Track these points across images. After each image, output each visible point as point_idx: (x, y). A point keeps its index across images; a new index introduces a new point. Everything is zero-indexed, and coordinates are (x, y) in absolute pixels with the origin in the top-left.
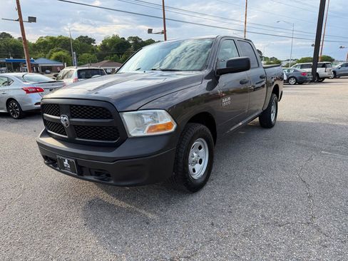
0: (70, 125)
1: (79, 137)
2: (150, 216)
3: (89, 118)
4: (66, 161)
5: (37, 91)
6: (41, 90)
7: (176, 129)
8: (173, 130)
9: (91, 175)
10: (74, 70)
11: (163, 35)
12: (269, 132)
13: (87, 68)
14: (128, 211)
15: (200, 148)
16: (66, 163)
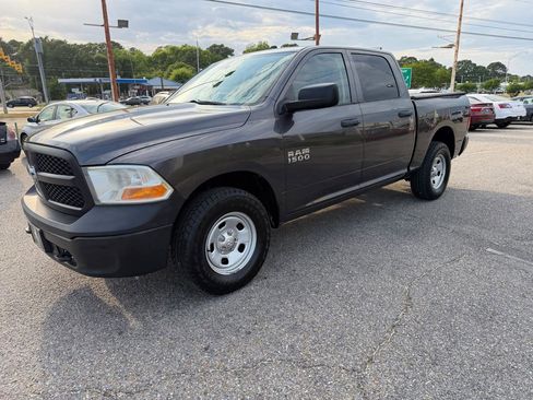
0: (39, 181)
3: (53, 172)
7: (172, 196)
15: (240, 227)
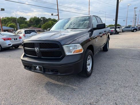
0: (40, 52)
1: (43, 57)
2: (74, 87)
3: (48, 48)
4: (38, 66)
5: (8, 40)
6: (10, 39)
7: (83, 52)
8: (82, 52)
9: (49, 72)
10: (23, 31)
11: (58, 16)
12: (107, 53)
13: (29, 29)
14: (64, 86)
15: (89, 59)
16: (38, 67)
